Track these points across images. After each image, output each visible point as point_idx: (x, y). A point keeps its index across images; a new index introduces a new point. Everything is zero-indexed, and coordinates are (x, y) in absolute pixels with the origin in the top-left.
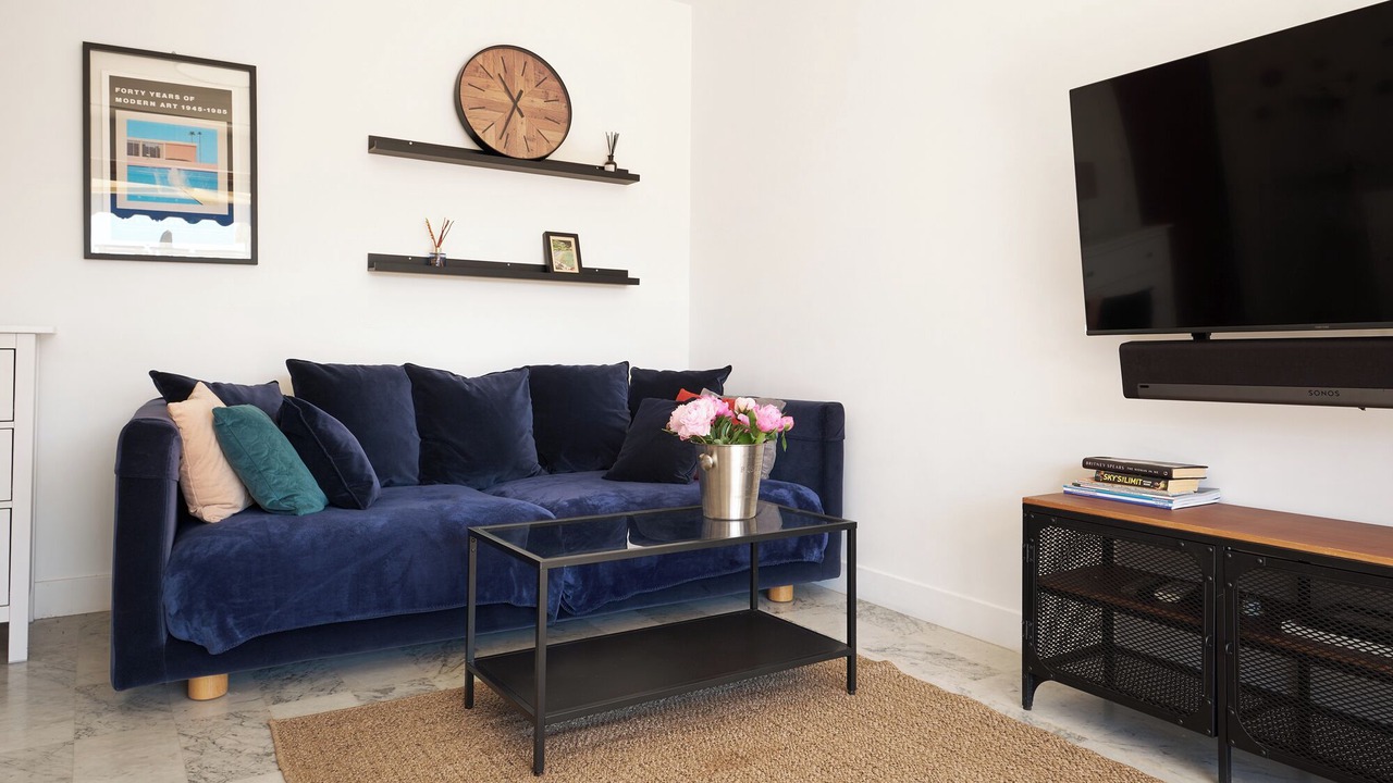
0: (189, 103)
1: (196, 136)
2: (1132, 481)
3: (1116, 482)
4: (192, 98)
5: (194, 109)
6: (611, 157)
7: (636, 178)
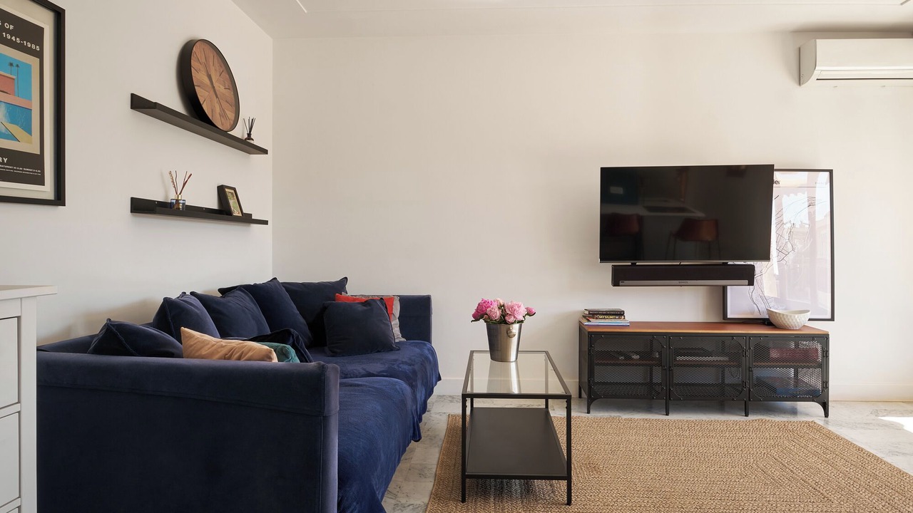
0: (8, 31)
1: (14, 68)
2: (611, 317)
3: (604, 318)
4: (12, 27)
5: (13, 38)
6: (249, 135)
7: (265, 152)
